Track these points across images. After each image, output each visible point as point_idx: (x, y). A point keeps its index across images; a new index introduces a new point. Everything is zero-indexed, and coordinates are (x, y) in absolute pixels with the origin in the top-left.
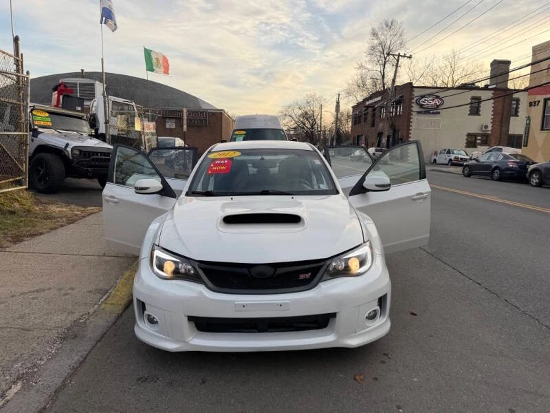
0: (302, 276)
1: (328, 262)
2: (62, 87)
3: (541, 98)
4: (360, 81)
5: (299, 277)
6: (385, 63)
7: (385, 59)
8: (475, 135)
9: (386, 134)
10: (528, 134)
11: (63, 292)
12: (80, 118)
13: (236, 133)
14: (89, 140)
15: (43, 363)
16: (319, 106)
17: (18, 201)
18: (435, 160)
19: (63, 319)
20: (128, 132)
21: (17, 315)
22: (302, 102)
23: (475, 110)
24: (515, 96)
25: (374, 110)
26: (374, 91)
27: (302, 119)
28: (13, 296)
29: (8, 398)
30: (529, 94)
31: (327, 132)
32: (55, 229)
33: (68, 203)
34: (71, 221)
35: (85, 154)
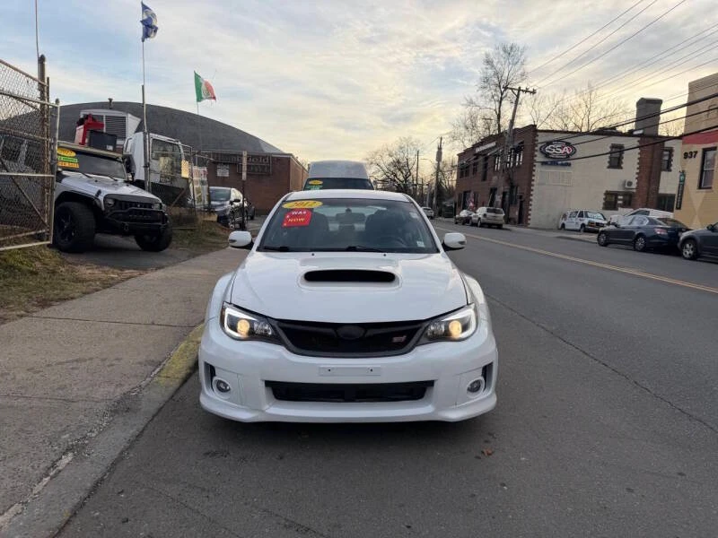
0: (396, 339)
1: (427, 324)
2: (89, 121)
3: (699, 148)
4: (468, 122)
5: (392, 340)
6: (501, 99)
7: (502, 94)
8: (615, 194)
9: (501, 189)
10: (682, 193)
11: (108, 363)
12: (115, 159)
13: (310, 183)
14: (125, 187)
15: (93, 435)
16: (415, 153)
17: (40, 260)
18: (563, 225)
19: (112, 390)
20: (173, 179)
21: (56, 386)
22: (394, 147)
23: (616, 163)
24: (668, 144)
25: (486, 158)
26: (487, 134)
27: (392, 169)
28: (48, 365)
29: (60, 468)
30: (684, 143)
31: (425, 187)
32: (88, 293)
33: (102, 265)
34: (107, 285)
35: (121, 205)
